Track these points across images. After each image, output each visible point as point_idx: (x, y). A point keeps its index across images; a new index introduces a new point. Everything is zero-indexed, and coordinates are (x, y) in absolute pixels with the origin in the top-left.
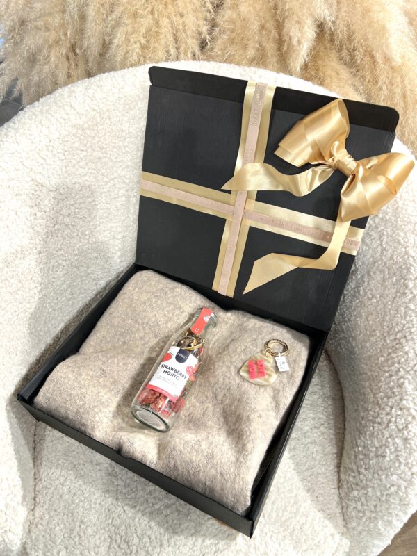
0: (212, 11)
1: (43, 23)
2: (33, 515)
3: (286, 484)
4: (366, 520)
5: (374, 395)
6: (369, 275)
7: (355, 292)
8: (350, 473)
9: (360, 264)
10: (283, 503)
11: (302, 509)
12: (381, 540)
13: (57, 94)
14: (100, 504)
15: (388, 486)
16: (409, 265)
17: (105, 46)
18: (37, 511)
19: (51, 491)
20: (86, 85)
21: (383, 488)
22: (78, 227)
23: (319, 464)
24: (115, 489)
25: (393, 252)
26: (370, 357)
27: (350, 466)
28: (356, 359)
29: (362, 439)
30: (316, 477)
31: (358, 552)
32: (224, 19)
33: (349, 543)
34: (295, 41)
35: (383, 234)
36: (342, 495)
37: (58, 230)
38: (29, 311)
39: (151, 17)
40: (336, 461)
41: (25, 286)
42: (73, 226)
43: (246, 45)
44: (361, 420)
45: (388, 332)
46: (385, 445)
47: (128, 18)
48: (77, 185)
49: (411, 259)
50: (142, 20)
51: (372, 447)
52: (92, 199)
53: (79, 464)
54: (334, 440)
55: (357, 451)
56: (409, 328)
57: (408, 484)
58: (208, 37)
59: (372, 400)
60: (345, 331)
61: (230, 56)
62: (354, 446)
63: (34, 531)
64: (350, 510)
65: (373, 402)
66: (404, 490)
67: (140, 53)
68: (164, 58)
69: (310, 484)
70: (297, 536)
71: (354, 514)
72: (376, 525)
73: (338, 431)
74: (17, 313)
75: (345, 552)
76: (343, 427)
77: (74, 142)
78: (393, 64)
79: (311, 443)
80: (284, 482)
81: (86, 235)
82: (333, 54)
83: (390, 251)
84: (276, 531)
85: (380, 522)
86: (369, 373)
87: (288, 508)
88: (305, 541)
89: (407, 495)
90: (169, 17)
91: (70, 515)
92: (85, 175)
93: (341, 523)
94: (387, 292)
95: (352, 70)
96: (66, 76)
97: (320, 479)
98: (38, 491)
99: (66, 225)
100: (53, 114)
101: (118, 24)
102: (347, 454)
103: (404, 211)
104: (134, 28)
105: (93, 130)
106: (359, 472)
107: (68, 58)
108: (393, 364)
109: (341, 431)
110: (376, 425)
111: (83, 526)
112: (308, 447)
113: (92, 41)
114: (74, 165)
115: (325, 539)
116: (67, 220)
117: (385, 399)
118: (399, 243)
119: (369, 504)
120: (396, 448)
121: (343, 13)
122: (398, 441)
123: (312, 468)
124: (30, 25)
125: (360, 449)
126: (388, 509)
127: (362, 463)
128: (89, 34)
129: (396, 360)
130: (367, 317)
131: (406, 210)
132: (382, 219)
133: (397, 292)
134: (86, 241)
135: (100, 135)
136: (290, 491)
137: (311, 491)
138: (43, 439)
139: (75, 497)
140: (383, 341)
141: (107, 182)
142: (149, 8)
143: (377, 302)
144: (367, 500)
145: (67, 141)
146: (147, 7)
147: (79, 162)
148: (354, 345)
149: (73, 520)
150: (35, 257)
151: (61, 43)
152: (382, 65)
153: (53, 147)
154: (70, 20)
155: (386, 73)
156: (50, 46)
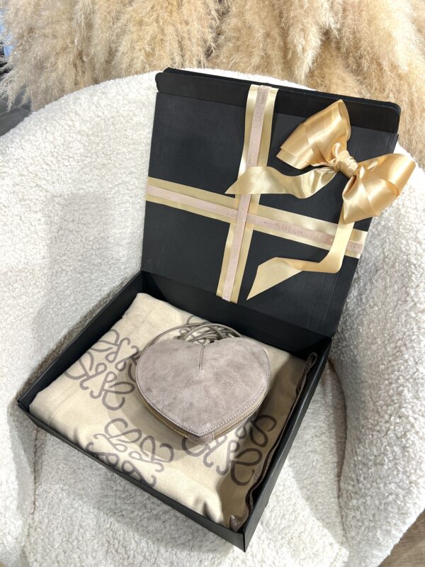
0: (216, 18)
1: (50, 31)
2: (33, 519)
3: (285, 492)
4: (365, 529)
5: (374, 403)
6: (372, 283)
7: (357, 300)
9: (363, 271)
10: (282, 511)
11: (300, 518)
12: (380, 550)
13: (62, 100)
15: (387, 494)
16: (410, 273)
17: (111, 53)
18: (37, 516)
19: (50, 495)
20: (92, 92)
21: (381, 497)
22: (82, 233)
23: (319, 473)
24: (114, 494)
25: (396, 259)
26: (371, 365)
27: (350, 475)
28: (358, 367)
30: (316, 486)
31: (358, 562)
32: (230, 27)
33: (348, 553)
34: (299, 49)
35: (385, 242)
37: (63, 235)
38: (32, 316)
39: (156, 25)
40: (336, 470)
43: (251, 52)
44: (361, 428)
45: (389, 340)
46: (384, 453)
47: (134, 25)
48: (81, 191)
49: (412, 266)
50: (147, 28)
51: (371, 455)
52: (96, 205)
53: (79, 469)
54: (335, 449)
55: (356, 459)
56: (409, 336)
57: (406, 493)
58: (213, 45)
59: (371, 409)
60: (347, 339)
61: (235, 63)
62: (354, 455)
63: (33, 534)
64: (349, 520)
65: (373, 410)
66: (402, 499)
67: (145, 60)
69: (309, 493)
70: (295, 544)
71: (353, 523)
72: (375, 535)
74: (20, 318)
75: (344, 562)
76: (344, 436)
78: (400, 71)
79: (312, 451)
80: (283, 490)
81: (90, 241)
82: (340, 62)
83: (393, 258)
84: (274, 539)
85: (379, 532)
86: (370, 382)
87: (287, 516)
89: (405, 504)
90: (174, 25)
91: (69, 519)
92: (89, 182)
94: (388, 300)
95: (359, 78)
96: (73, 84)
97: (319, 488)
100: (58, 120)
101: (124, 32)
102: (348, 463)
103: (406, 219)
104: (139, 35)
105: (98, 136)
106: (358, 480)
107: (75, 65)
108: (393, 372)
109: (343, 440)
110: (375, 433)
111: (81, 530)
112: (309, 456)
113: (99, 48)
114: (79, 171)
115: (324, 548)
116: (71, 226)
117: (384, 407)
118: (401, 251)
119: (367, 513)
120: (395, 456)
121: (349, 21)
122: (396, 449)
123: (312, 477)
124: (38, 32)
126: (386, 518)
127: (361, 472)
128: (96, 42)
129: (396, 368)
130: (368, 325)
131: (408, 218)
132: (384, 227)
133: (399, 300)
134: (90, 247)
135: (105, 142)
136: (289, 499)
137: (310, 500)
138: (44, 443)
139: (74, 502)
140: (384, 349)
141: (111, 188)
142: (155, 16)
143: (379, 309)
144: (365, 508)
145: (72, 148)
146: (152, 15)
147: (83, 168)
148: (356, 353)
149: (72, 524)
150: (38, 262)
151: (68, 50)
152: (389, 73)
153: (57, 153)
154: (77, 28)
155: (392, 81)
156: (57, 54)
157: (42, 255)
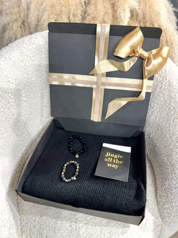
0: (84, 5)
5: (170, 162)
8: (163, 197)
13: (16, 42)
20: (30, 37)
29: (167, 182)
36: (160, 208)
47: (49, 8)
51: (173, 185)
54: (152, 184)
64: (164, 214)
73: (153, 181)
74: (5, 143)
76: (155, 179)
77: (26, 63)
82: (137, 24)
83: (169, 101)
88: (147, 230)
93: (161, 220)
94: (169, 118)
98: (23, 226)
99: (24, 101)
100: (16, 51)
103: (173, 84)
104: (52, 12)
105: (35, 57)
106: (167, 196)
107: (21, 27)
110: (173, 175)
117: (176, 163)
119: (173, 209)
125: (167, 186)
127: (169, 192)
128: (31, 16)
130: (161, 130)
140: (170, 139)
143: (165, 123)
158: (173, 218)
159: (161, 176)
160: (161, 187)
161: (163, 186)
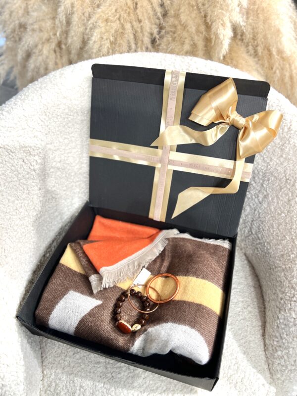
2: (43, 384)
4: (288, 372)
5: (289, 282)
6: (278, 198)
7: (267, 210)
8: (274, 338)
11: (241, 367)
14: (94, 372)
17: (84, 42)
18: (46, 380)
22: (66, 170)
23: (250, 334)
26: (282, 255)
27: (274, 334)
28: (271, 257)
29: (283, 313)
32: (168, 24)
33: (275, 390)
35: (287, 169)
36: (268, 355)
37: (53, 172)
38: (33, 232)
39: (118, 22)
40: (261, 331)
41: (30, 214)
42: (63, 169)
43: (184, 42)
47: (102, 22)
48: (66, 140)
50: (112, 24)
51: (291, 318)
54: (258, 316)
55: (278, 322)
58: (158, 37)
59: (287, 286)
60: (260, 238)
61: (172, 49)
62: (276, 319)
64: (275, 366)
65: (289, 287)
67: (110, 47)
68: (126, 51)
69: (245, 349)
70: (239, 387)
71: (278, 368)
73: (260, 310)
74: (24, 234)
76: (263, 307)
77: (64, 110)
79: (243, 319)
81: (72, 176)
82: (243, 49)
86: (284, 267)
87: (232, 367)
88: (245, 390)
90: (131, 23)
91: (71, 382)
92: (72, 133)
93: (269, 376)
94: (292, 209)
95: (256, 59)
96: (54, 64)
97: (251, 345)
98: (45, 366)
99: (58, 169)
100: (49, 89)
101: (94, 27)
104: (106, 29)
106: (281, 337)
107: (55, 51)
109: (263, 310)
110: (292, 303)
111: (82, 389)
113: (75, 38)
114: (64, 126)
115: (259, 388)
116: (58, 165)
119: (290, 360)
123: (246, 337)
124: (29, 28)
125: (281, 321)
127: (284, 330)
128: (73, 34)
130: (278, 227)
134: (71, 180)
136: (231, 354)
137: (246, 354)
140: (292, 243)
142: (117, 16)
143: (286, 216)
144: (288, 357)
145: (60, 109)
146: (116, 15)
147: (67, 123)
148: (269, 248)
149: (74, 386)
150: (36, 192)
151: (51, 41)
152: (276, 56)
153: (49, 113)
154: (59, 25)
155: (278, 62)
156: (43, 43)
157: (39, 187)
158: (288, 374)
159: (273, 303)
160: (273, 322)
161: (275, 320)
